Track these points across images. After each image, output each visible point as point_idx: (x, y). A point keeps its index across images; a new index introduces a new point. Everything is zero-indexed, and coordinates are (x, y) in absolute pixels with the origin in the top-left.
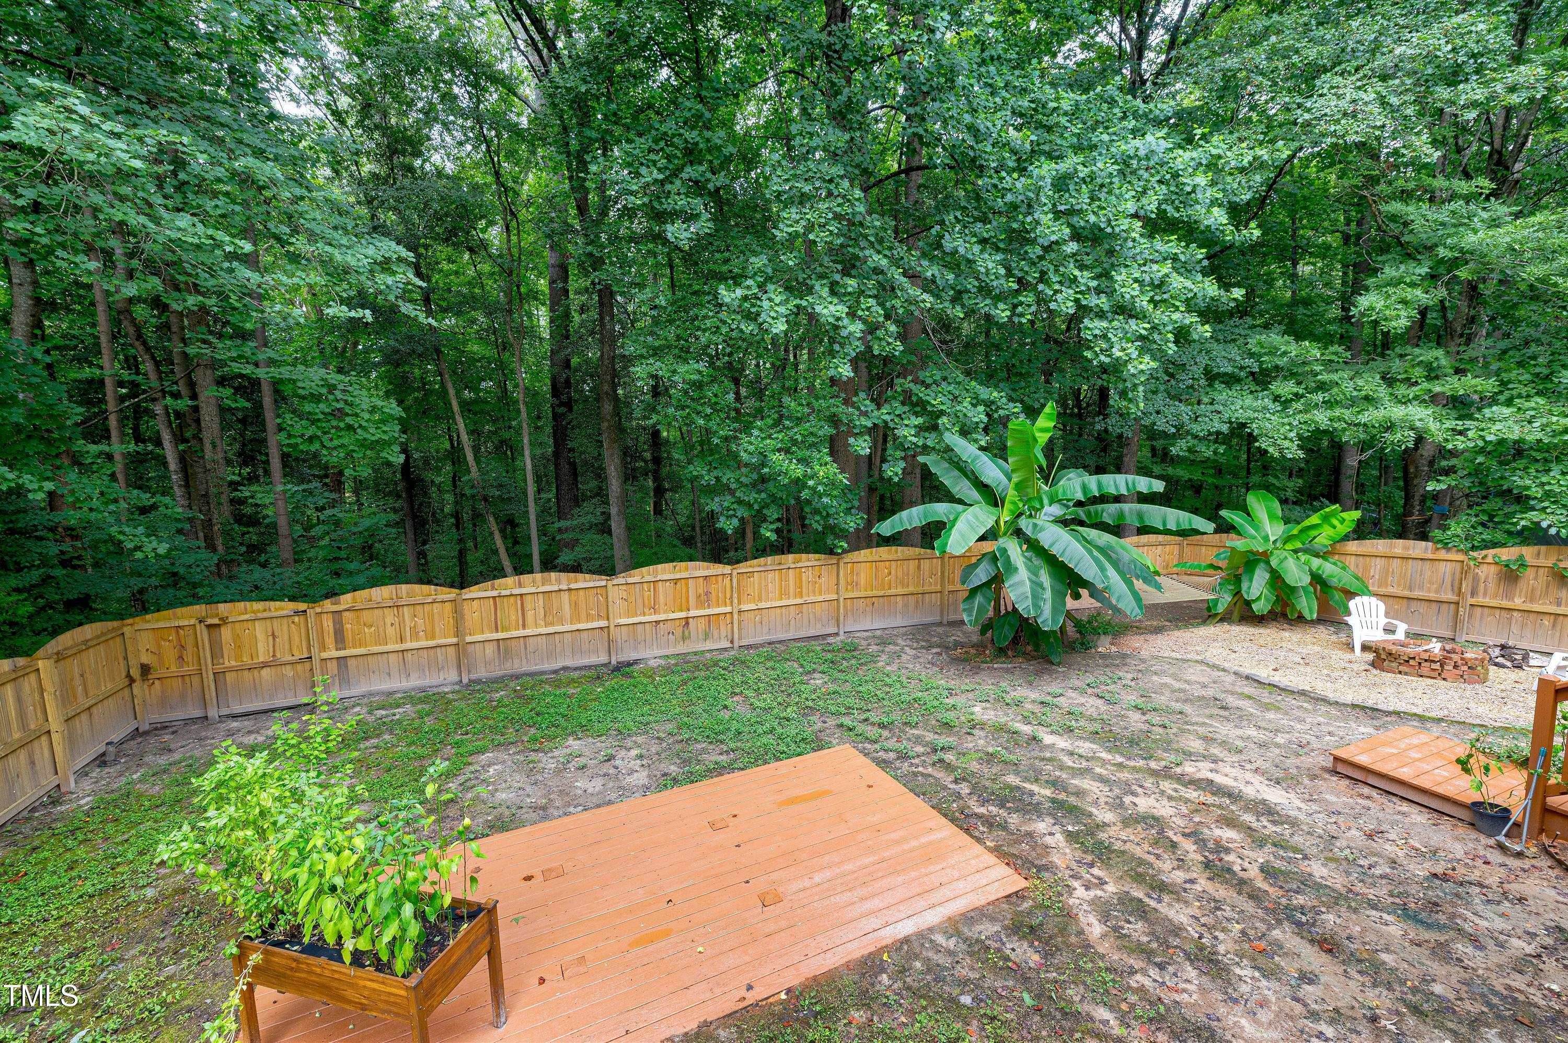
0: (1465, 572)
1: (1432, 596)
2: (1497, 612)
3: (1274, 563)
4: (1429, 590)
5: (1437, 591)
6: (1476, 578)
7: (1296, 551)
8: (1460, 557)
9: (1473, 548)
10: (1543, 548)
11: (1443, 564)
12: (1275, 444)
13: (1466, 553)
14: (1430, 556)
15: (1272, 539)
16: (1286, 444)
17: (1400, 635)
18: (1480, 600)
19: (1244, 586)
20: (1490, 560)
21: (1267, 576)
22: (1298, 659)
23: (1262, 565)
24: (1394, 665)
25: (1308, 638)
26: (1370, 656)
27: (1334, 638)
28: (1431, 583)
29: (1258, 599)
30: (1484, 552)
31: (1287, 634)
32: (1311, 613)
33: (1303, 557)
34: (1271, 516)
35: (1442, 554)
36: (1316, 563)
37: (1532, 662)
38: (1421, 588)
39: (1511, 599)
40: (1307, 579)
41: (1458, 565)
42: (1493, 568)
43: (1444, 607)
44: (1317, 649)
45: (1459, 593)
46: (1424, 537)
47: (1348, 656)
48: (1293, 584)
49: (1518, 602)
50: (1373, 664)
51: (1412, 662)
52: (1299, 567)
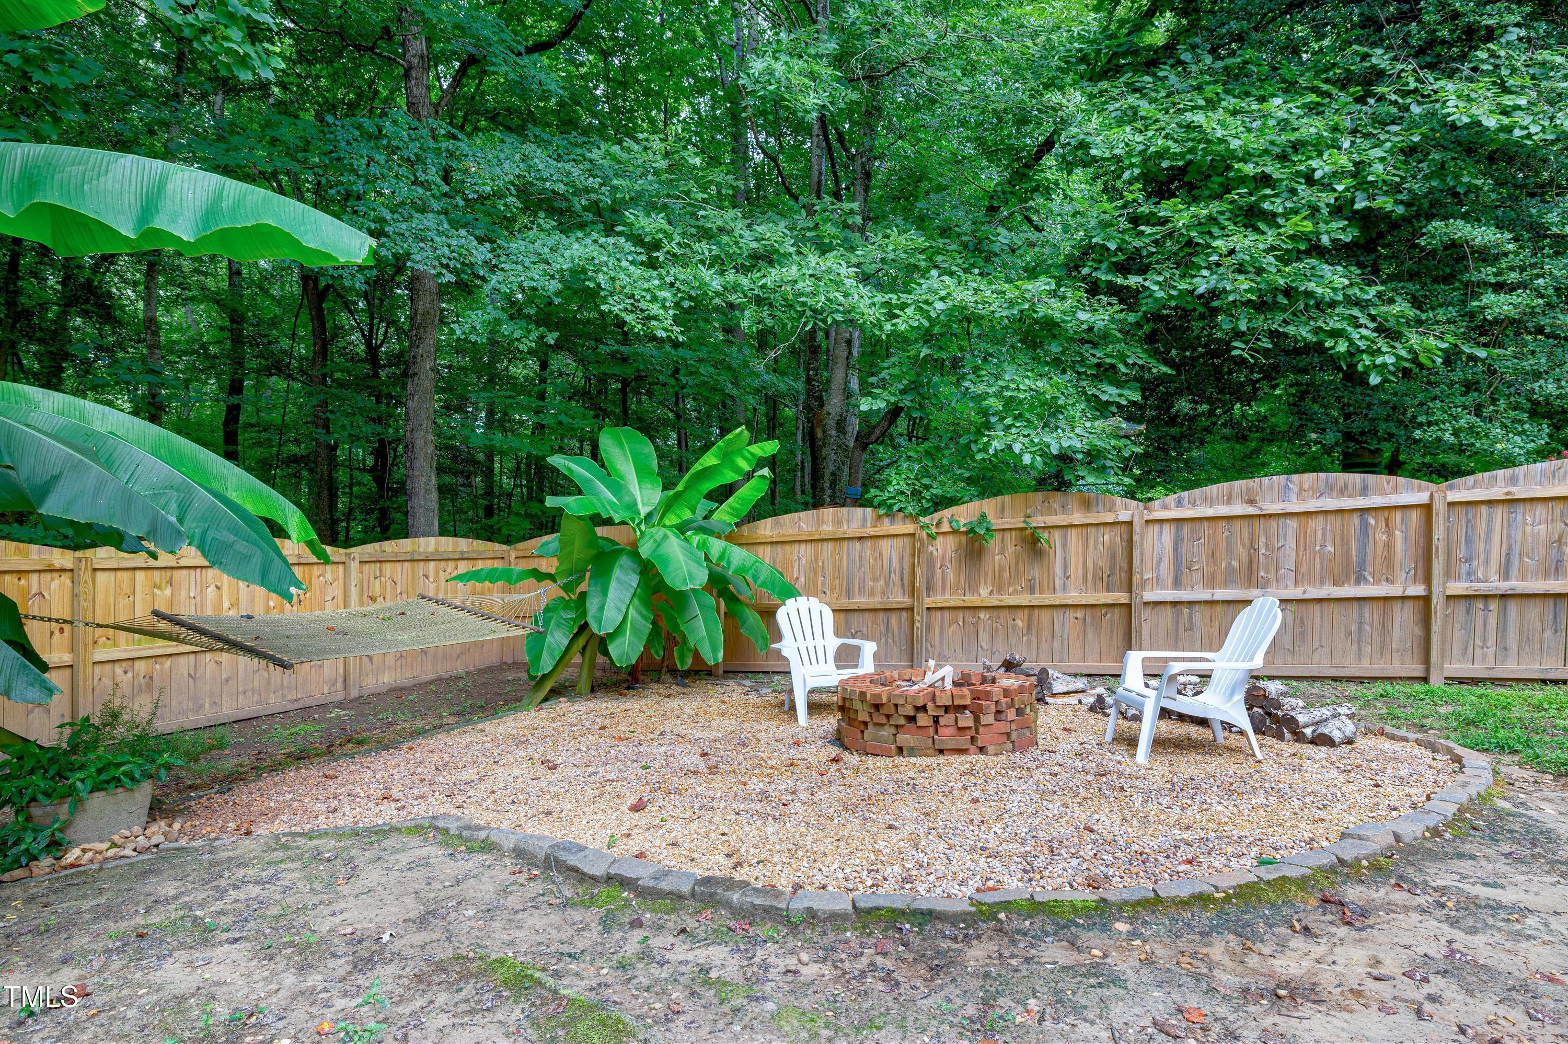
0: (916, 553)
1: (877, 601)
2: (960, 614)
3: (645, 551)
4: (873, 593)
5: (883, 593)
6: (931, 561)
7: (682, 529)
8: (909, 528)
9: (924, 512)
10: (1007, 498)
11: (887, 543)
12: (634, 309)
13: (914, 518)
14: (870, 531)
15: (644, 511)
16: (655, 309)
17: (867, 666)
18: (939, 598)
19: (592, 605)
20: (945, 528)
21: (634, 580)
22: (693, 760)
23: (624, 560)
24: (886, 732)
25: (712, 705)
26: (831, 722)
27: (753, 697)
28: (875, 579)
29: (619, 630)
30: (937, 516)
31: (675, 703)
32: (714, 650)
33: (696, 539)
34: (641, 471)
35: (886, 527)
36: (716, 546)
37: (1058, 687)
38: (862, 591)
39: (974, 590)
40: (702, 576)
41: (907, 542)
42: (950, 541)
43: (895, 616)
44: (729, 724)
45: (913, 592)
46: (860, 502)
47: (786, 731)
48: (679, 586)
49: (984, 595)
50: (839, 740)
51: (923, 720)
52: (690, 553)
